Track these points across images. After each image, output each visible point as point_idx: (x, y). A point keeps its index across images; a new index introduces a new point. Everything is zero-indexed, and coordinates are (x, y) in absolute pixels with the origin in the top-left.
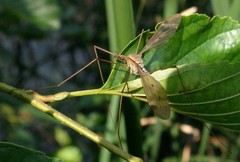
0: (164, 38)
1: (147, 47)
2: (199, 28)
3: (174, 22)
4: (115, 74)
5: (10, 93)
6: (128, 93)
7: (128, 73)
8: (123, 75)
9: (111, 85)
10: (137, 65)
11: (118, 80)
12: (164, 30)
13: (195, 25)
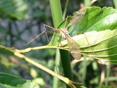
0: (78, 19)
1: (70, 24)
2: (96, 13)
3: (83, 11)
4: (54, 38)
5: (3, 49)
6: (61, 47)
7: (61, 37)
8: (58, 38)
9: (53, 44)
10: (65, 34)
11: (56, 41)
12: (78, 15)
13: (94, 12)
